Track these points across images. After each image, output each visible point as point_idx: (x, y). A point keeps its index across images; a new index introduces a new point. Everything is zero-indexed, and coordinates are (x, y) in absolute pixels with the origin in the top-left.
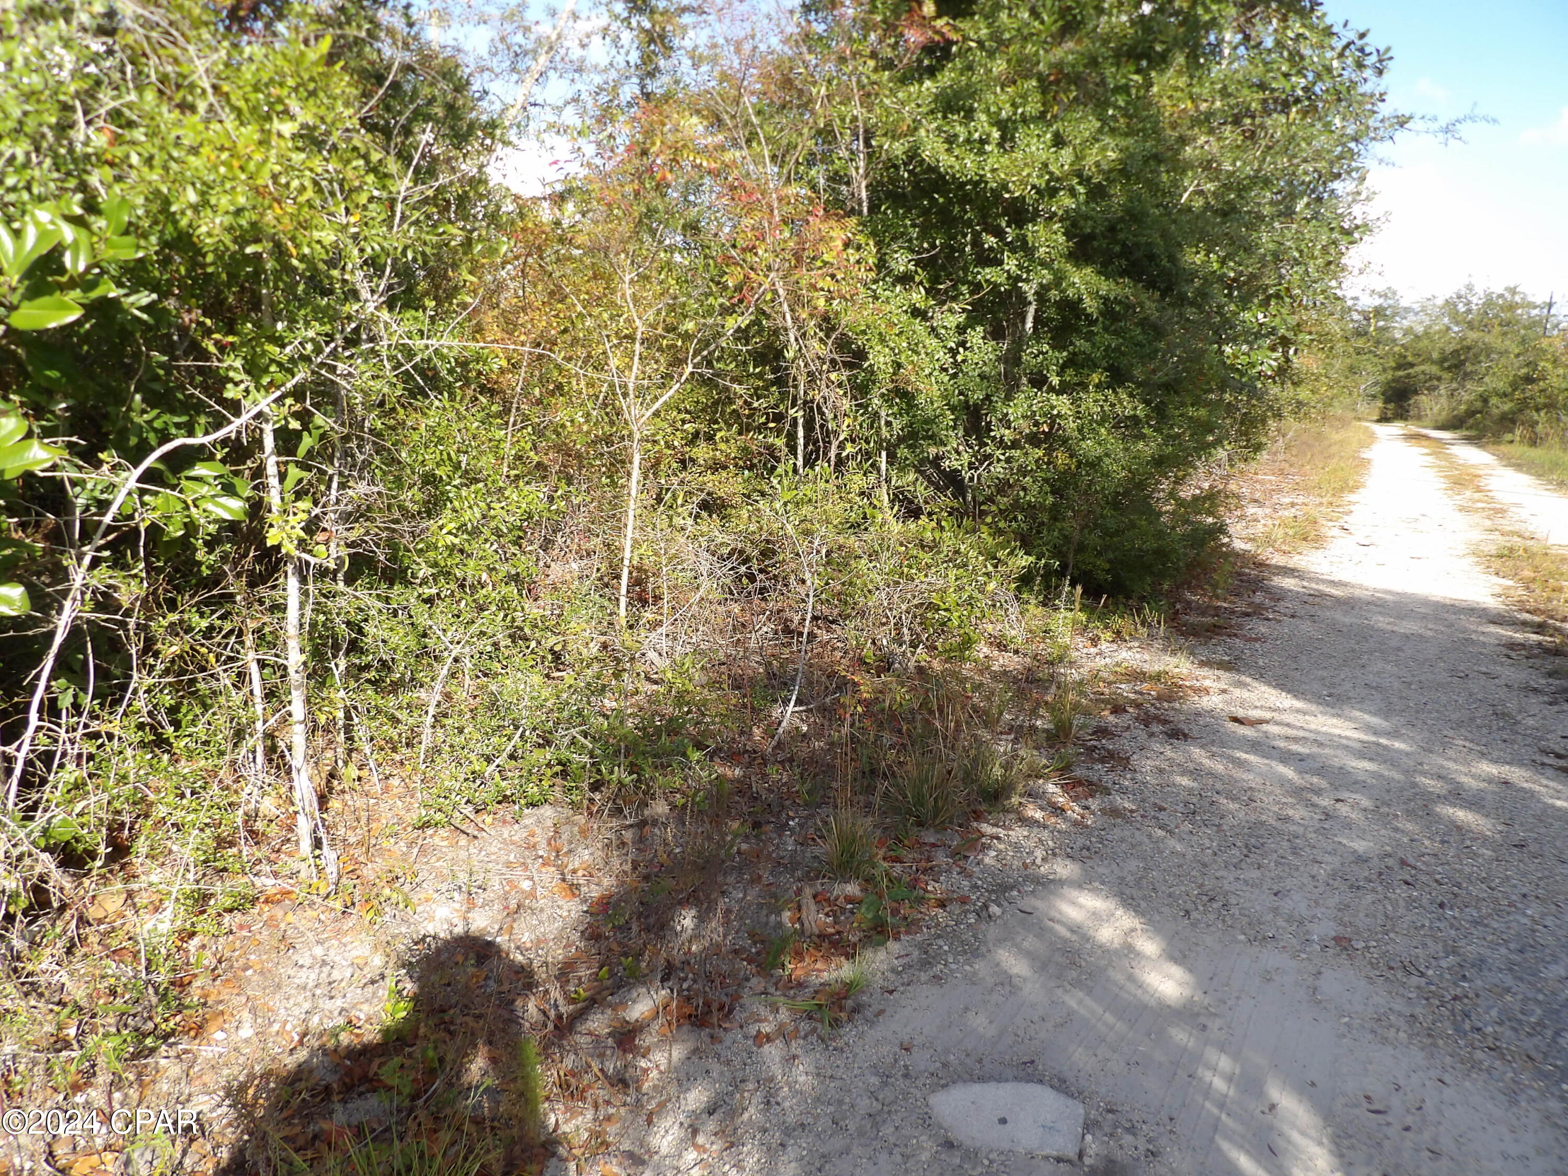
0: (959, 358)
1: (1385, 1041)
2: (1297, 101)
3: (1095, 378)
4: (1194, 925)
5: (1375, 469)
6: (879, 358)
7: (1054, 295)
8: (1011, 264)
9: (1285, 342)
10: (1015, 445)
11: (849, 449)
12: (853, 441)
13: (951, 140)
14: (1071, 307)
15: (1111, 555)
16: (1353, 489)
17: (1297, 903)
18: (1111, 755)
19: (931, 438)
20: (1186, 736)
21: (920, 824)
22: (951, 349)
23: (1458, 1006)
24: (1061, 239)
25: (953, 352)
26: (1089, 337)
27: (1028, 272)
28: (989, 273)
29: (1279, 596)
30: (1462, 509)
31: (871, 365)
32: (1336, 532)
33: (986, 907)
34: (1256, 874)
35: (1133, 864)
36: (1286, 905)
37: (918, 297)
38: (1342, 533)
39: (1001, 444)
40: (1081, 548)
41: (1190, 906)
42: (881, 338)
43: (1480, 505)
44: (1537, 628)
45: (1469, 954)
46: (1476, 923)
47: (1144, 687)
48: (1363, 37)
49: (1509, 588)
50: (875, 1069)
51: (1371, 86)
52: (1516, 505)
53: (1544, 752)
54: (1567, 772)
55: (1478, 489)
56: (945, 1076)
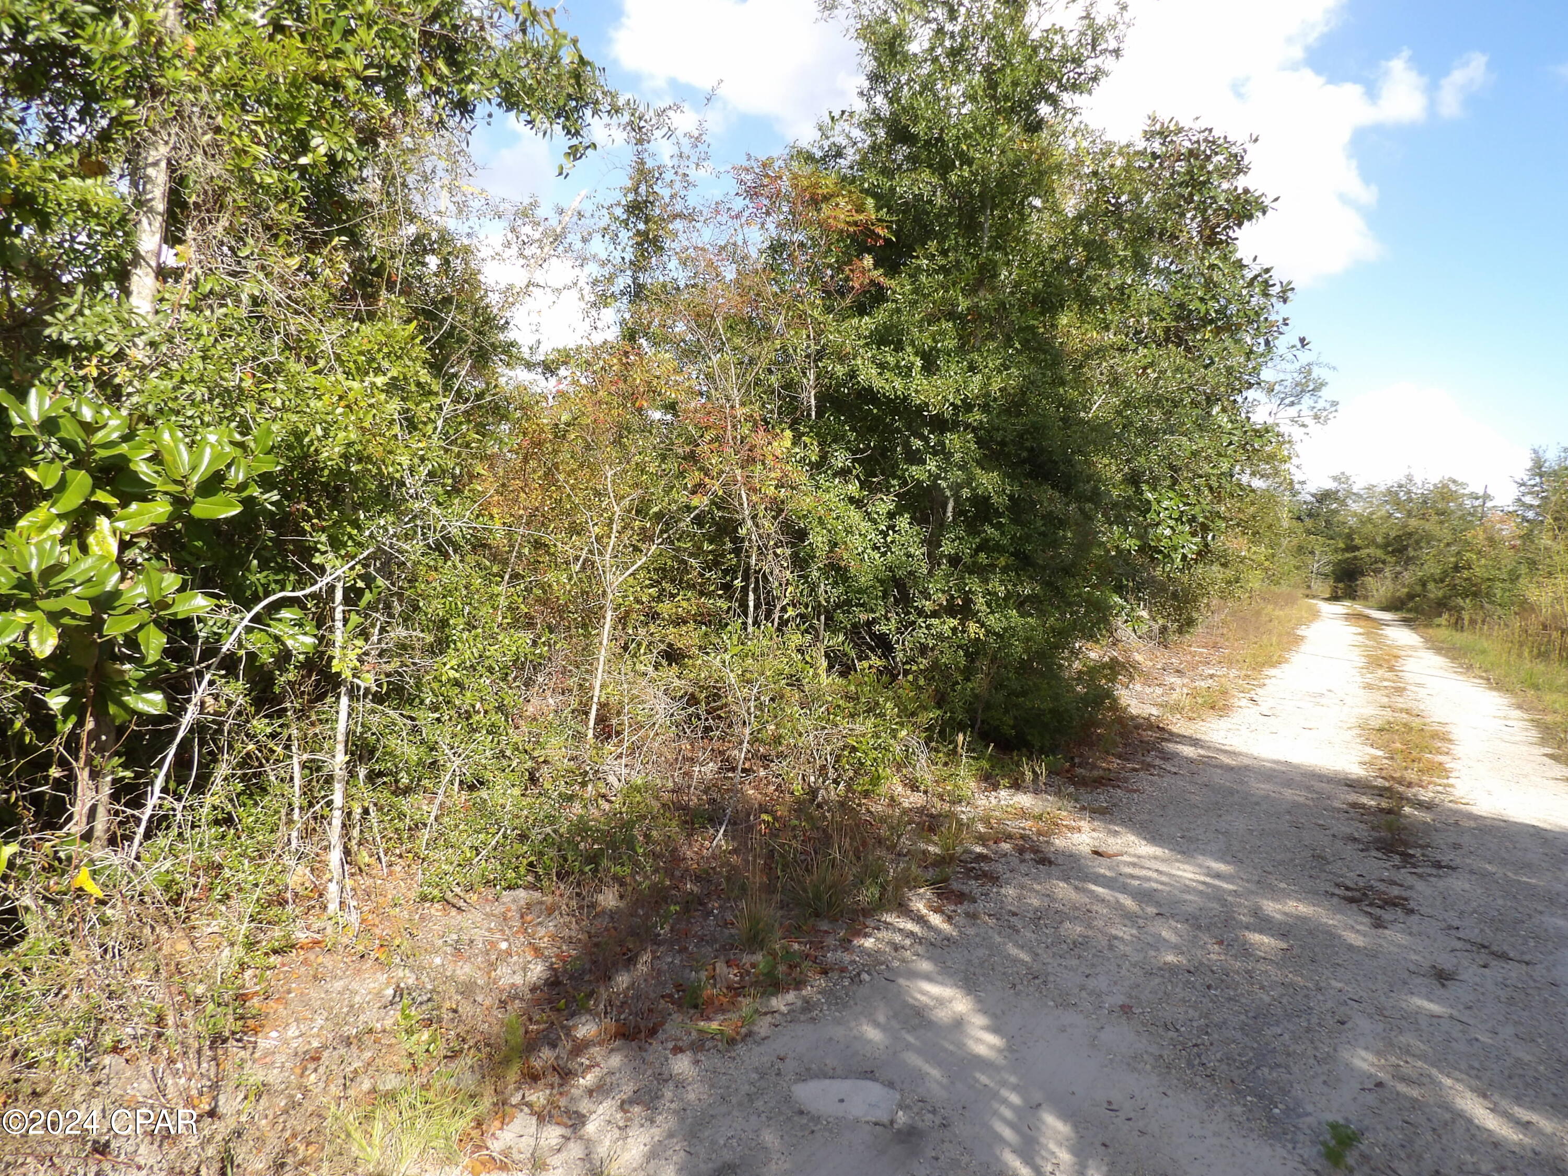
0: (889, 539)
1: (1134, 1069)
2: (1212, 321)
3: (1002, 561)
4: (1017, 994)
5: (1304, 647)
6: (818, 539)
7: (966, 493)
8: (932, 465)
9: (1205, 528)
10: (935, 614)
11: (791, 612)
12: (794, 606)
13: (883, 366)
14: (981, 502)
15: (1015, 713)
16: (1273, 665)
17: (1101, 983)
18: (985, 874)
19: (862, 605)
20: (1050, 863)
21: (817, 915)
22: (882, 532)
23: (1195, 1050)
24: (974, 446)
25: (885, 534)
26: (999, 526)
27: (946, 472)
28: (915, 471)
29: (1167, 757)
30: (1369, 687)
31: (810, 544)
32: (1244, 702)
33: (859, 974)
34: (1075, 962)
35: (980, 952)
36: (1091, 983)
37: (853, 488)
38: (1250, 704)
39: (921, 612)
40: (988, 707)
41: (1017, 981)
42: (821, 521)
43: (1386, 684)
44: (1382, 792)
45: (1216, 1018)
46: (1230, 999)
47: (1028, 824)
48: (1267, 271)
49: (1376, 758)
50: (756, 1070)
51: (1278, 311)
52: (1419, 685)
53: (1338, 885)
54: (1351, 900)
55: (1391, 669)
56: (806, 1075)
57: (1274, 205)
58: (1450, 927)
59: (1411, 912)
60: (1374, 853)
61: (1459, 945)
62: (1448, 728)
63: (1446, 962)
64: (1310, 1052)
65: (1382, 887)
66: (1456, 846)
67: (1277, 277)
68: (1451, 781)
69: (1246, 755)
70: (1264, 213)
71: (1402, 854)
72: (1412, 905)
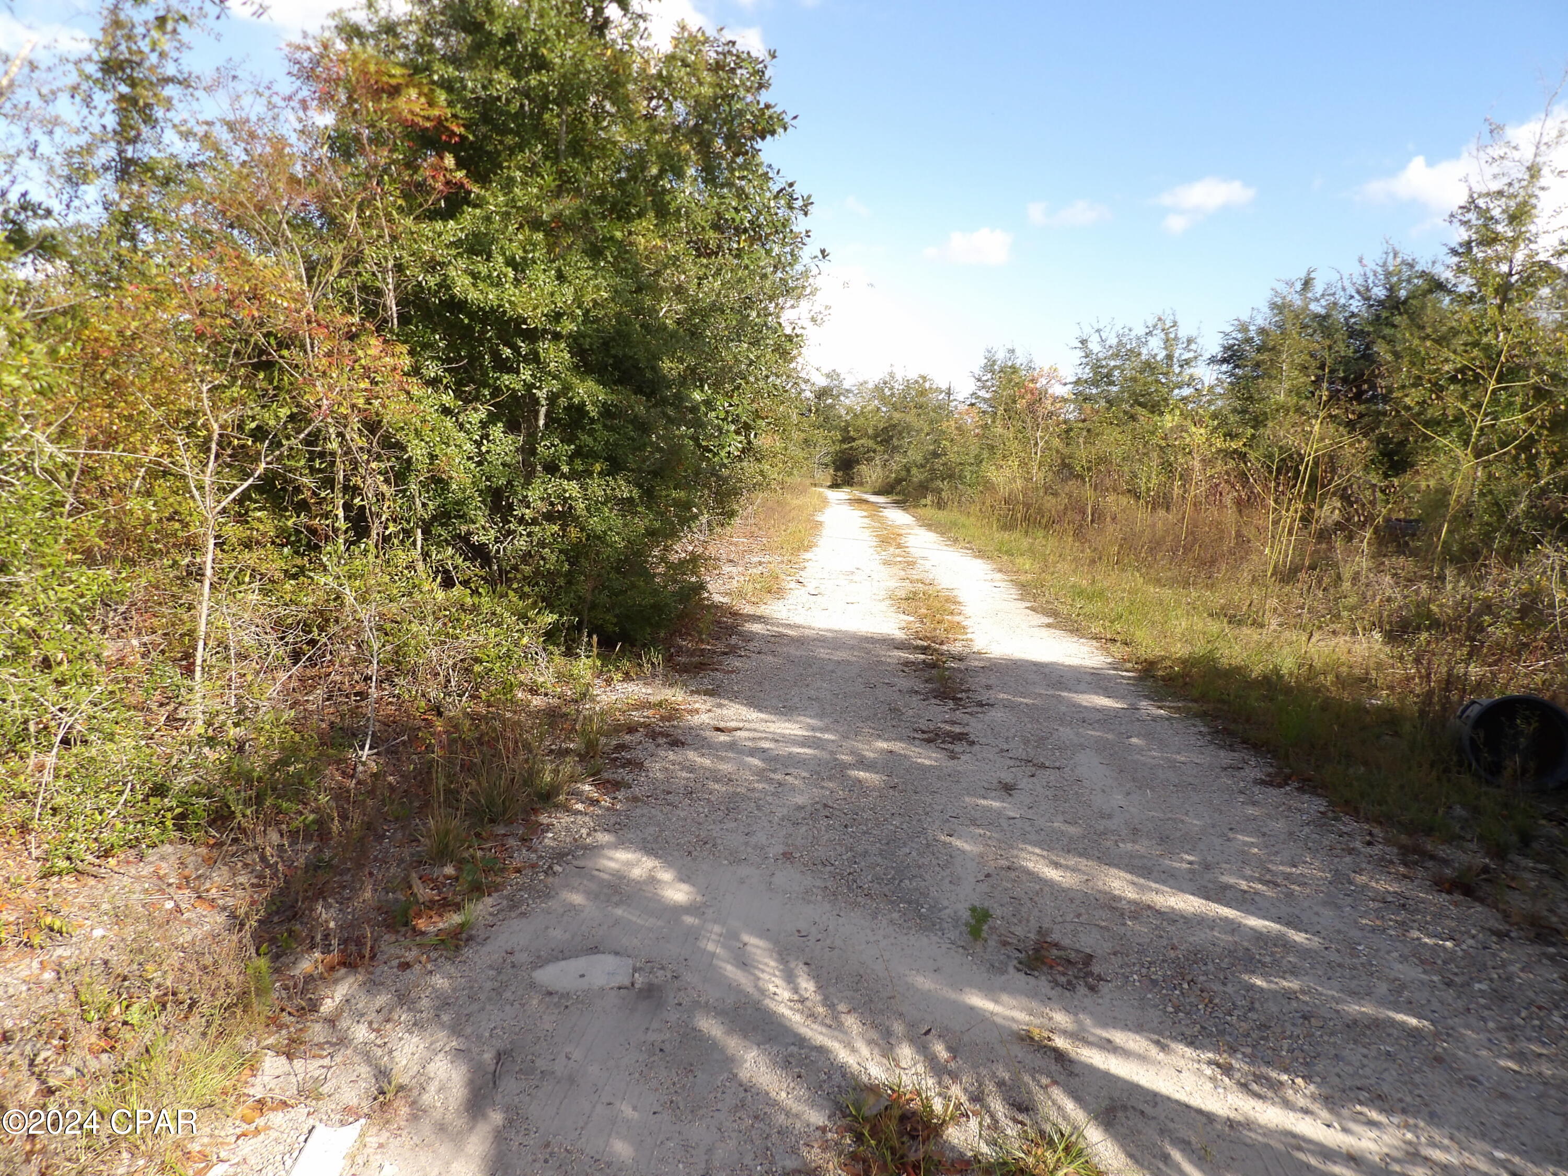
0: (484, 449)
1: (809, 902)
2: (745, 231)
3: (598, 467)
4: (694, 860)
5: (826, 531)
6: (417, 451)
7: (563, 401)
8: (526, 375)
9: (747, 427)
10: (534, 522)
11: (392, 529)
12: (395, 521)
13: (475, 276)
14: (578, 411)
15: (617, 611)
16: (808, 548)
17: (760, 838)
18: (629, 762)
19: (461, 517)
20: (683, 744)
21: (492, 821)
22: (476, 441)
23: (851, 877)
24: (568, 356)
25: (479, 444)
26: (591, 433)
27: (541, 381)
28: (507, 379)
29: (749, 638)
30: (886, 563)
31: (410, 458)
32: (793, 585)
33: (550, 867)
34: (734, 825)
35: (651, 830)
36: (753, 840)
37: (448, 399)
38: (798, 586)
39: (521, 520)
40: (593, 607)
41: (692, 849)
42: (418, 433)
43: (899, 559)
44: (924, 650)
45: (860, 849)
46: (864, 833)
47: (650, 713)
48: (791, 185)
49: (910, 623)
50: (491, 967)
51: (800, 224)
52: (923, 558)
53: (915, 730)
54: (929, 741)
55: (899, 546)
56: (540, 962)
57: (794, 122)
58: (1002, 751)
59: (972, 743)
60: (933, 701)
61: (1011, 763)
62: (955, 593)
63: (1008, 778)
64: (934, 862)
65: (948, 728)
66: (988, 688)
67: (799, 190)
68: (969, 636)
69: (808, 628)
70: (785, 129)
71: (954, 699)
72: (972, 737)
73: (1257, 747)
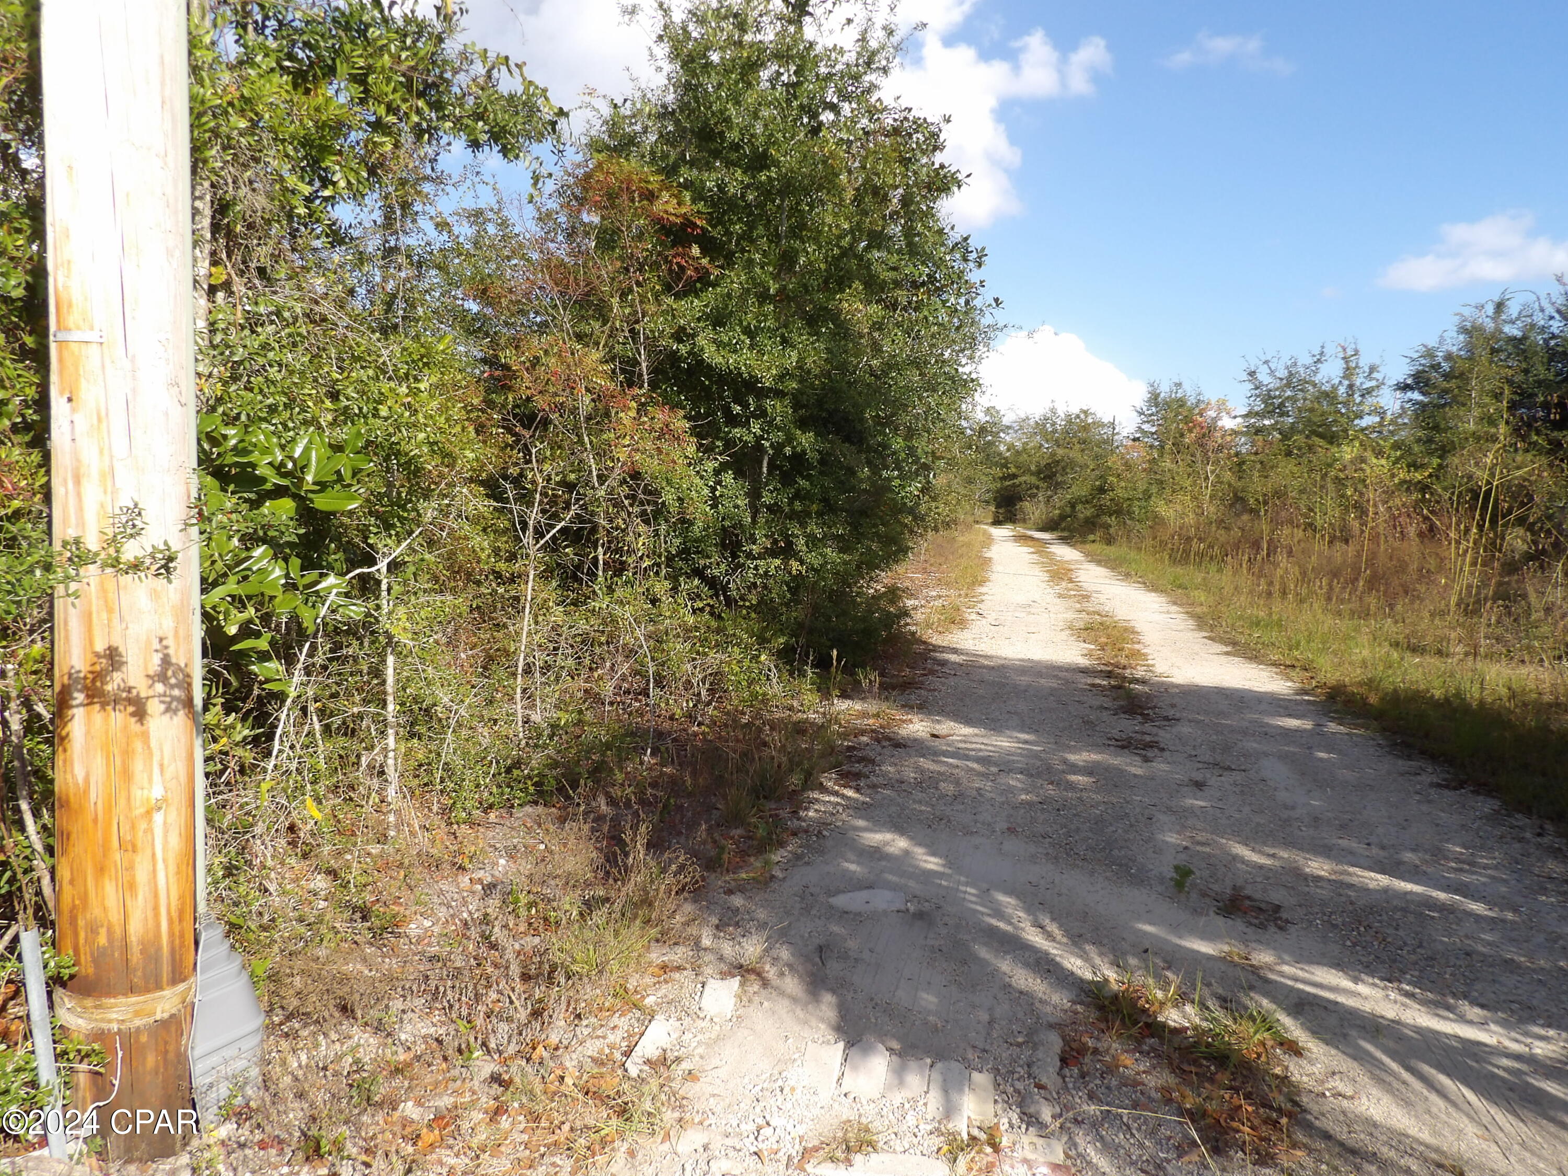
0: (717, 493)
1: (1035, 863)
2: (923, 284)
3: (815, 507)
4: (935, 830)
5: (996, 567)
6: (669, 496)
7: (788, 450)
8: (756, 428)
9: (925, 468)
10: (761, 557)
11: (648, 562)
12: (649, 556)
13: (718, 344)
14: (799, 458)
15: (831, 636)
16: (982, 583)
17: (986, 817)
18: (863, 759)
19: (699, 553)
20: (904, 746)
22: (711, 487)
23: (1068, 846)
24: (790, 411)
26: (810, 478)
27: (768, 433)
28: (737, 432)
30: (1060, 596)
31: (663, 503)
32: (974, 616)
33: (819, 832)
34: (962, 807)
35: (893, 809)
36: (980, 818)
38: (979, 617)
39: (750, 556)
41: (930, 823)
42: (669, 482)
43: (1072, 593)
44: (1109, 675)
45: (1073, 827)
46: (1075, 815)
47: (871, 721)
48: (966, 239)
49: (1092, 650)
50: (795, 895)
51: (974, 276)
52: (1097, 592)
53: (1109, 739)
54: (1123, 747)
55: (1071, 580)
56: (831, 893)
57: (966, 180)
58: (1191, 756)
59: (1163, 750)
60: (1122, 716)
61: (1200, 765)
62: (1132, 624)
63: (1198, 776)
64: (1138, 838)
65: (1139, 736)
66: (1173, 706)
67: (973, 244)
68: (1150, 662)
69: (997, 657)
70: (959, 187)
71: (1142, 714)
72: (1162, 745)
73: (1433, 757)
